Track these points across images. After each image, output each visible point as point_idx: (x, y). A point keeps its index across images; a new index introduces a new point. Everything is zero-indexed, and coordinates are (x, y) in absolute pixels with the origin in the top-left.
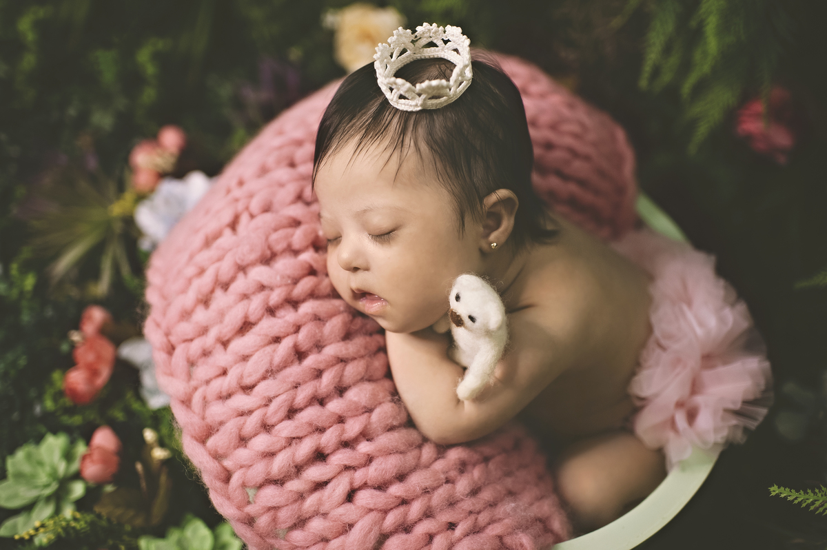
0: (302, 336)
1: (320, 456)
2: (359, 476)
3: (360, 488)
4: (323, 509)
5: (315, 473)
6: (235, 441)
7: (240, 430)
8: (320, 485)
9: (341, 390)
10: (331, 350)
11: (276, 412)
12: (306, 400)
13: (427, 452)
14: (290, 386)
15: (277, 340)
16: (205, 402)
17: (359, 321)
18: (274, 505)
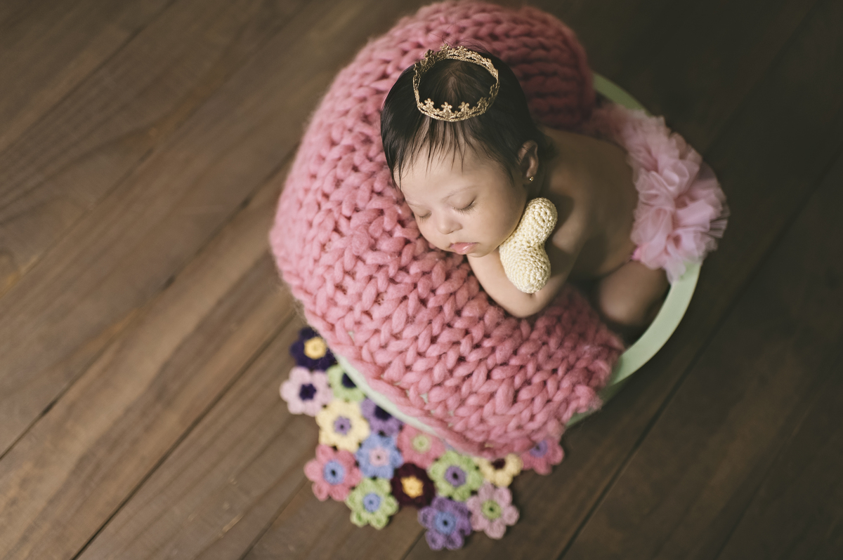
0: (420, 289)
1: (461, 360)
2: (490, 362)
3: (493, 369)
4: (474, 390)
5: (462, 371)
6: (403, 370)
7: (404, 362)
9: (458, 313)
10: (441, 291)
11: (424, 343)
12: (440, 329)
13: (525, 328)
14: (426, 324)
15: (405, 298)
16: (372, 354)
17: (450, 262)
18: (444, 398)
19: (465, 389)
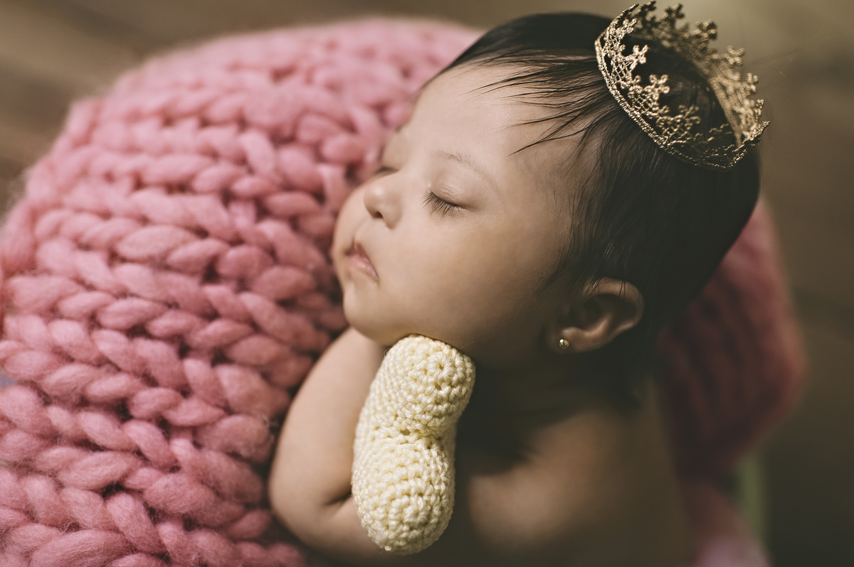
0: (233, 254)
1: (120, 409)
2: (143, 476)
3: (129, 491)
4: (63, 477)
5: (95, 424)
6: (42, 304)
7: (61, 298)
8: (86, 444)
9: (219, 356)
10: (251, 301)
11: (119, 314)
12: (165, 332)
13: (251, 522)
14: (163, 298)
15: (202, 233)
16: (55, 232)
17: (318, 301)
18: (14, 419)
19: (58, 453)
